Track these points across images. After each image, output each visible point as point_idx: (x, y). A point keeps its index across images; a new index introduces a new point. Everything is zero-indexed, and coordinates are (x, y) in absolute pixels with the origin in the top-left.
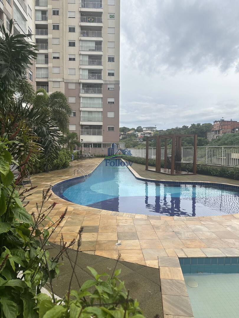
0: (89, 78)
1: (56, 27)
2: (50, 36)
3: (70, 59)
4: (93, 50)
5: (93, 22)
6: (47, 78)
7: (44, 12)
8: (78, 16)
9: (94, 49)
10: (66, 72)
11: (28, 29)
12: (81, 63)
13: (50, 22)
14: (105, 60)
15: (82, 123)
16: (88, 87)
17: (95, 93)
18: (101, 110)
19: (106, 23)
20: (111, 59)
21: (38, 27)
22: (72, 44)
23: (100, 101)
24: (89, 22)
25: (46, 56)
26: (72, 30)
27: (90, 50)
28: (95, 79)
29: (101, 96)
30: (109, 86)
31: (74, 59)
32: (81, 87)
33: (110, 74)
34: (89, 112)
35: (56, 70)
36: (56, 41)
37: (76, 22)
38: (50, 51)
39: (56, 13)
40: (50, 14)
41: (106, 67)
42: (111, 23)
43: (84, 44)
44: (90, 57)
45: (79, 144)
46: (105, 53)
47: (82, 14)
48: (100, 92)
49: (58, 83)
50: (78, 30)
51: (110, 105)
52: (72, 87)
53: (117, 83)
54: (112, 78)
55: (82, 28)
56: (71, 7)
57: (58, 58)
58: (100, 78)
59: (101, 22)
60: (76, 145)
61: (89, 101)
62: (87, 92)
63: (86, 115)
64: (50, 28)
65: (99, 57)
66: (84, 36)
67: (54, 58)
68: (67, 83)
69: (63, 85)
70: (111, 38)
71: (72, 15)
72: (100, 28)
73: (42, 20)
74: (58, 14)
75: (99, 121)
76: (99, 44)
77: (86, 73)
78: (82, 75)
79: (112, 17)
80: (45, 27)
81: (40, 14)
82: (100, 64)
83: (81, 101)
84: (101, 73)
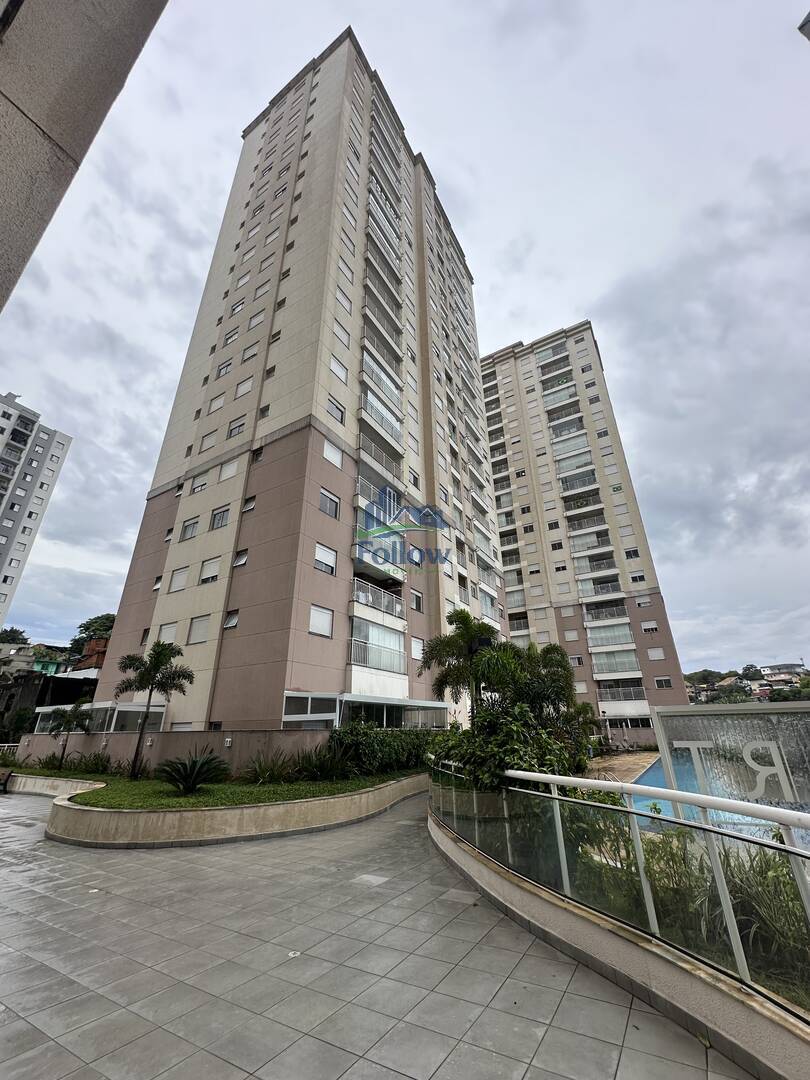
0: (597, 593)
1: (529, 529)
2: (521, 543)
3: (558, 569)
4: (594, 547)
5: (587, 505)
6: (524, 605)
7: (509, 514)
8: (560, 504)
9: (596, 544)
10: (554, 590)
11: (492, 548)
12: (578, 571)
13: (519, 524)
14: (620, 557)
15: (598, 677)
16: (596, 608)
17: (613, 616)
18: (633, 646)
19: (609, 501)
20: (632, 554)
21: (503, 535)
22: (557, 546)
23: (627, 631)
24: (579, 507)
25: (519, 572)
26: (554, 526)
27: (589, 548)
28: (608, 592)
29: (626, 620)
30: (638, 601)
31: (564, 568)
32: (585, 611)
33: (634, 579)
34: (608, 653)
35: (537, 591)
36: (532, 549)
37: (559, 514)
38: (523, 564)
39: (526, 510)
40: (517, 514)
41: (625, 568)
42: (618, 498)
43: (578, 542)
44: (592, 558)
45: (599, 725)
46: (618, 546)
47: (566, 499)
48: (622, 614)
49: (542, 612)
50: (563, 524)
51: (648, 635)
52: (568, 613)
53: (655, 593)
54: (641, 586)
55: (569, 519)
56: (548, 496)
57: (538, 572)
58: (617, 589)
59: (600, 502)
60: (592, 725)
61: (603, 634)
62: (597, 618)
63: (604, 660)
64: (520, 532)
65: (609, 556)
66: (574, 530)
67: (532, 573)
68: (558, 609)
69: (551, 612)
70: (624, 520)
71: (551, 505)
72: (600, 512)
73: (508, 524)
74: (532, 530)
75: (633, 670)
76: (602, 536)
77: (590, 585)
78: (582, 590)
79: (617, 489)
80: (513, 532)
81: (504, 518)
82: (612, 565)
83: (589, 636)
84: (617, 581)
